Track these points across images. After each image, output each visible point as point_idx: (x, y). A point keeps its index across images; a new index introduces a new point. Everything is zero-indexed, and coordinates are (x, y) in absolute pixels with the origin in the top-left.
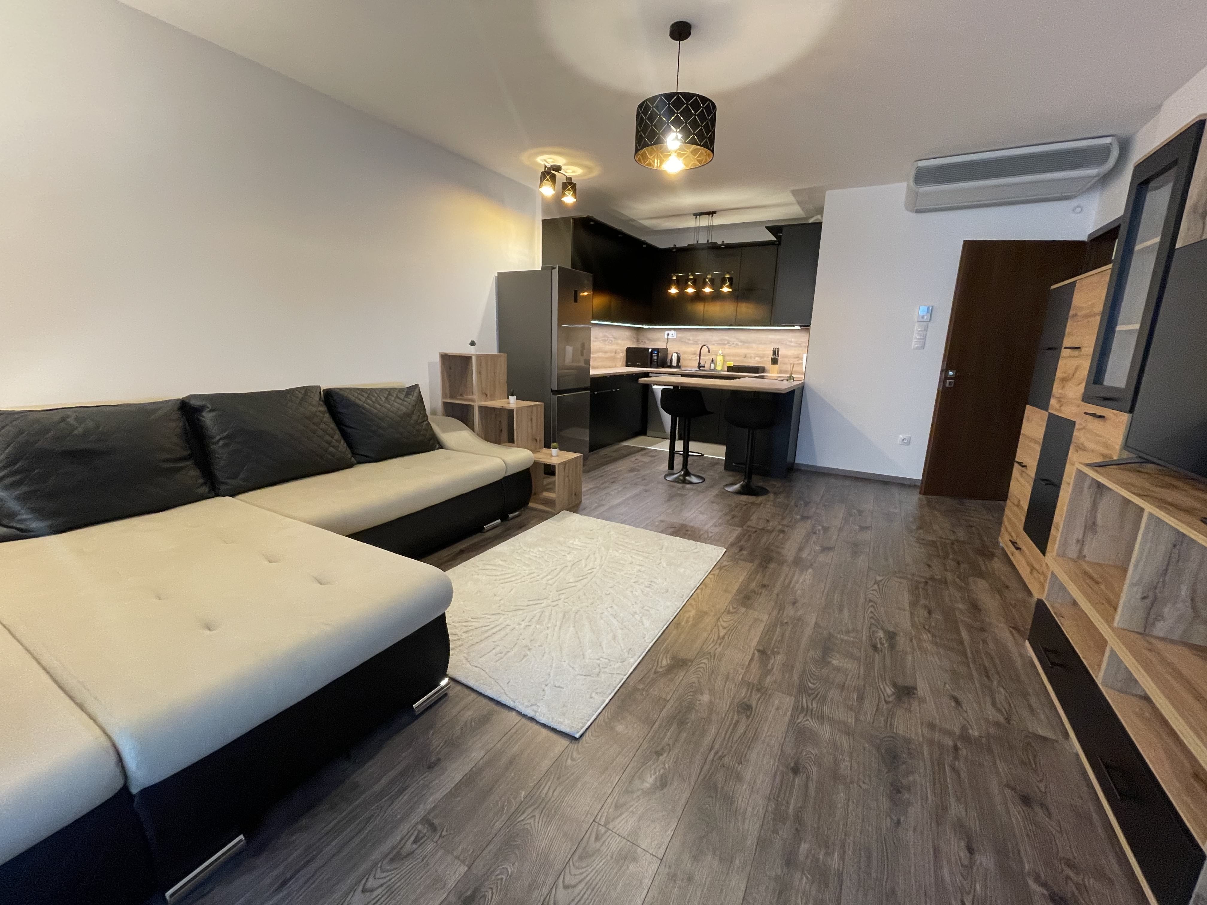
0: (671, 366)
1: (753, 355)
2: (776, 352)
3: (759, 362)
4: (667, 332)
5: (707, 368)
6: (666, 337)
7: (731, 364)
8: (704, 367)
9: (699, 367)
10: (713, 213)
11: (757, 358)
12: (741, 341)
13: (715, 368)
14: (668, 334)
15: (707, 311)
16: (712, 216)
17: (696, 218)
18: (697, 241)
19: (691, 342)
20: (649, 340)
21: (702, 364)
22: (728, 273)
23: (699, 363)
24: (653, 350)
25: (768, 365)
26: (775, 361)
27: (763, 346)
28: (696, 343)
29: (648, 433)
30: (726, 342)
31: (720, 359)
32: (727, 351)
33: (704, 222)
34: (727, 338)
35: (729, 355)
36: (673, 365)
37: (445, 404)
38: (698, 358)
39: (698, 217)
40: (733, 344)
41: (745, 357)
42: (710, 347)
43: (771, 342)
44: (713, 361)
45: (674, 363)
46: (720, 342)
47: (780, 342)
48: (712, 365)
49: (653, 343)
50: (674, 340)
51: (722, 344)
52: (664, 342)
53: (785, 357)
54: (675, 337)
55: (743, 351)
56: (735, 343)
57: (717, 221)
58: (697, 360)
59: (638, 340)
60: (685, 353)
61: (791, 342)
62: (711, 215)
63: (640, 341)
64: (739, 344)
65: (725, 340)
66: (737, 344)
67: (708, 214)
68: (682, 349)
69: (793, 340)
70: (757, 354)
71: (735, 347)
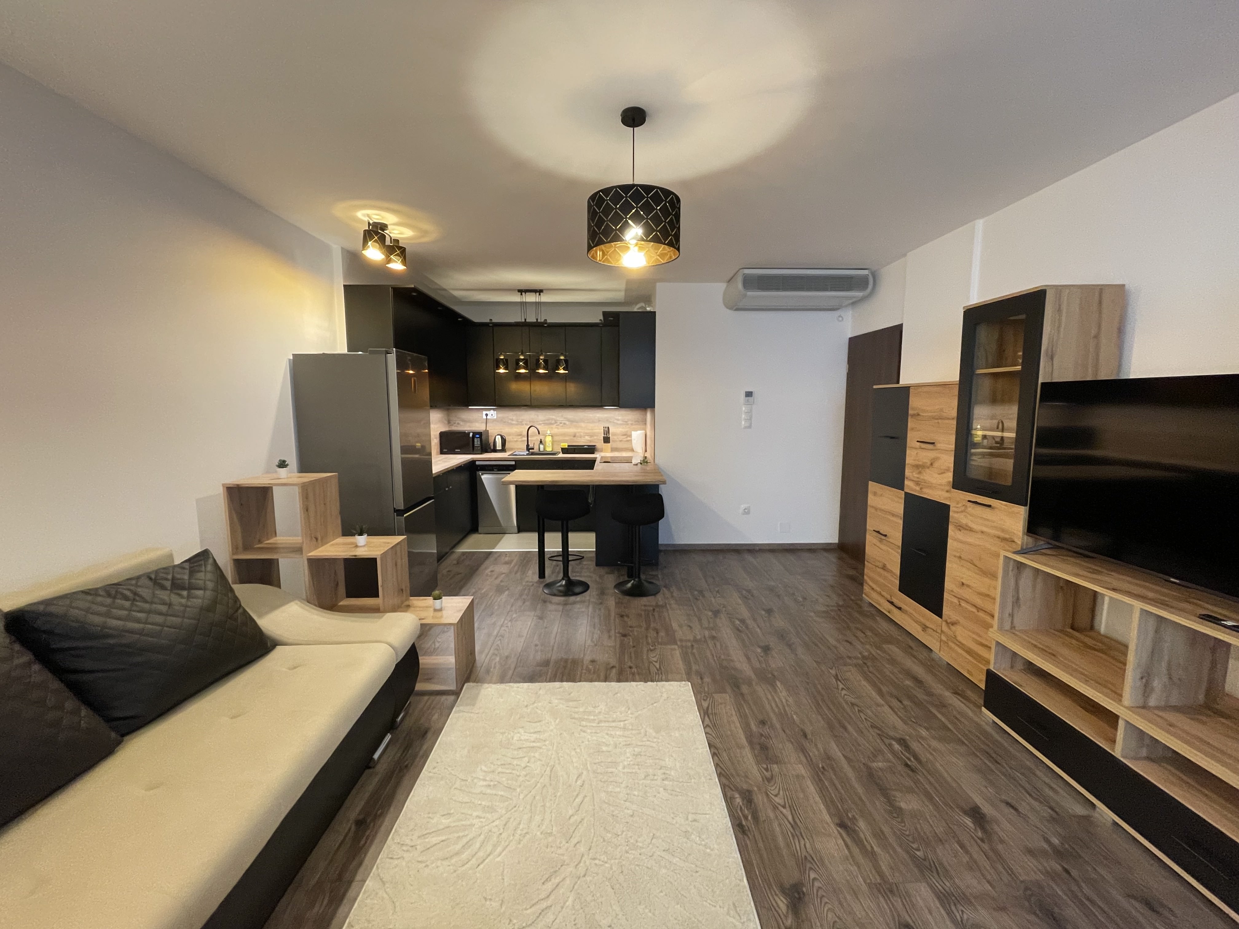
0: (495, 450)
1: (582, 434)
2: (607, 431)
3: (591, 441)
4: (485, 413)
5: (536, 450)
6: (485, 417)
7: (565, 445)
8: (533, 449)
9: (528, 449)
10: (540, 291)
11: (587, 437)
12: (569, 420)
13: (544, 449)
14: (487, 415)
15: (535, 391)
16: (540, 295)
17: (521, 294)
18: (525, 320)
19: (514, 422)
20: (463, 421)
21: (531, 446)
22: (562, 354)
23: (528, 445)
24: (475, 434)
25: (600, 444)
26: (607, 440)
27: (592, 425)
28: (520, 423)
29: (480, 529)
30: (553, 422)
31: (549, 439)
32: (555, 431)
33: (531, 298)
34: (554, 417)
35: (557, 435)
37: (238, 563)
38: (526, 439)
39: (523, 293)
40: (561, 423)
41: (575, 436)
42: (538, 427)
43: (599, 421)
44: (541, 442)
45: (499, 447)
46: (546, 422)
47: (607, 420)
48: (542, 446)
49: (468, 424)
50: (494, 421)
51: (549, 423)
52: (482, 423)
53: (615, 434)
54: (495, 417)
55: (572, 430)
56: (563, 422)
57: (544, 298)
58: (525, 441)
59: (449, 422)
60: (509, 434)
61: (618, 420)
62: (538, 294)
63: (452, 422)
64: (567, 423)
65: (552, 419)
66: (565, 424)
67: (535, 291)
68: (506, 431)
69: (620, 418)
70: (586, 433)
71: (563, 426)
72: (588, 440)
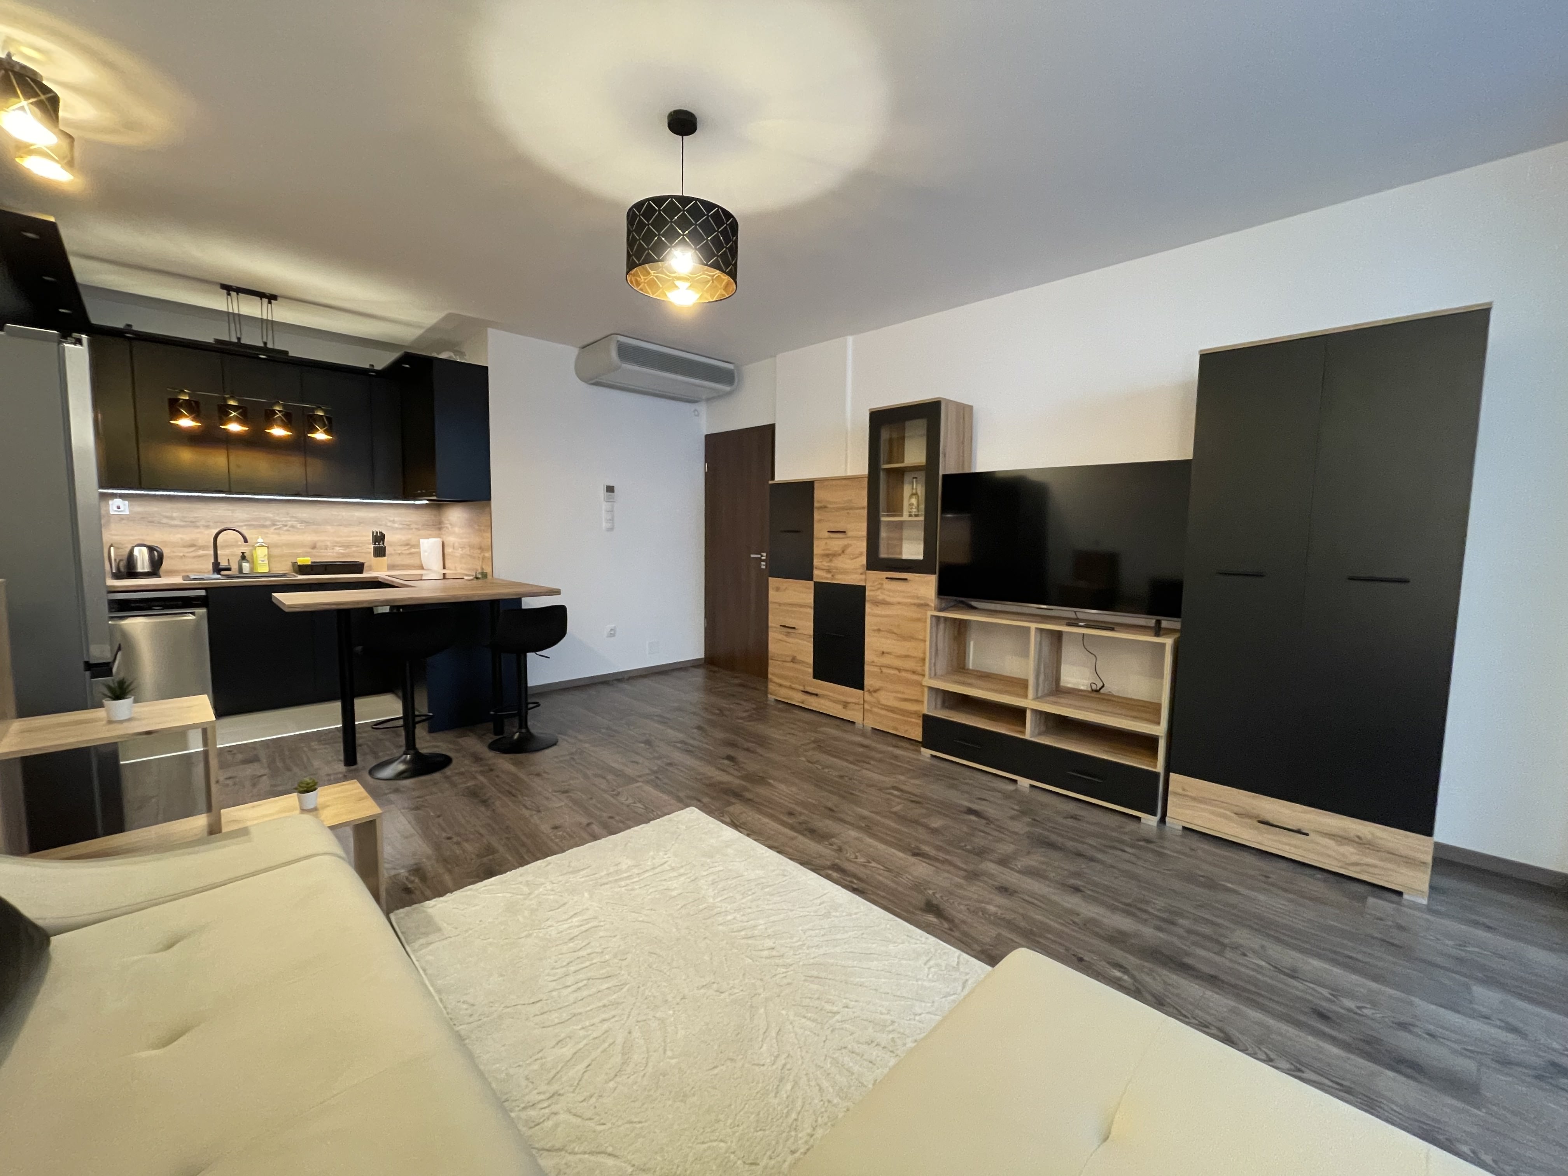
1: (328, 543)
2: (379, 538)
3: (344, 555)
5: (233, 570)
7: (305, 561)
8: (229, 569)
9: (215, 567)
10: (272, 298)
11: (337, 549)
12: (302, 522)
13: (252, 569)
17: (229, 296)
18: (239, 339)
21: (223, 563)
22: (321, 408)
23: (217, 563)
25: (366, 558)
26: (380, 552)
27: (348, 529)
30: (268, 523)
31: (261, 554)
32: (273, 538)
34: (270, 515)
35: (276, 546)
38: (212, 552)
39: (234, 295)
40: (285, 526)
41: (314, 547)
43: (360, 523)
44: (245, 556)
45: (145, 566)
46: (255, 523)
47: (376, 522)
48: (245, 565)
50: (125, 519)
51: (259, 526)
53: (390, 544)
54: (128, 513)
55: (309, 538)
56: (290, 523)
57: (280, 313)
58: (208, 555)
60: (168, 545)
61: (393, 522)
62: (265, 302)
64: (299, 526)
65: (266, 519)
66: (292, 527)
67: (261, 295)
68: (155, 537)
69: (396, 519)
70: (337, 542)
71: (288, 530)
72: (342, 554)
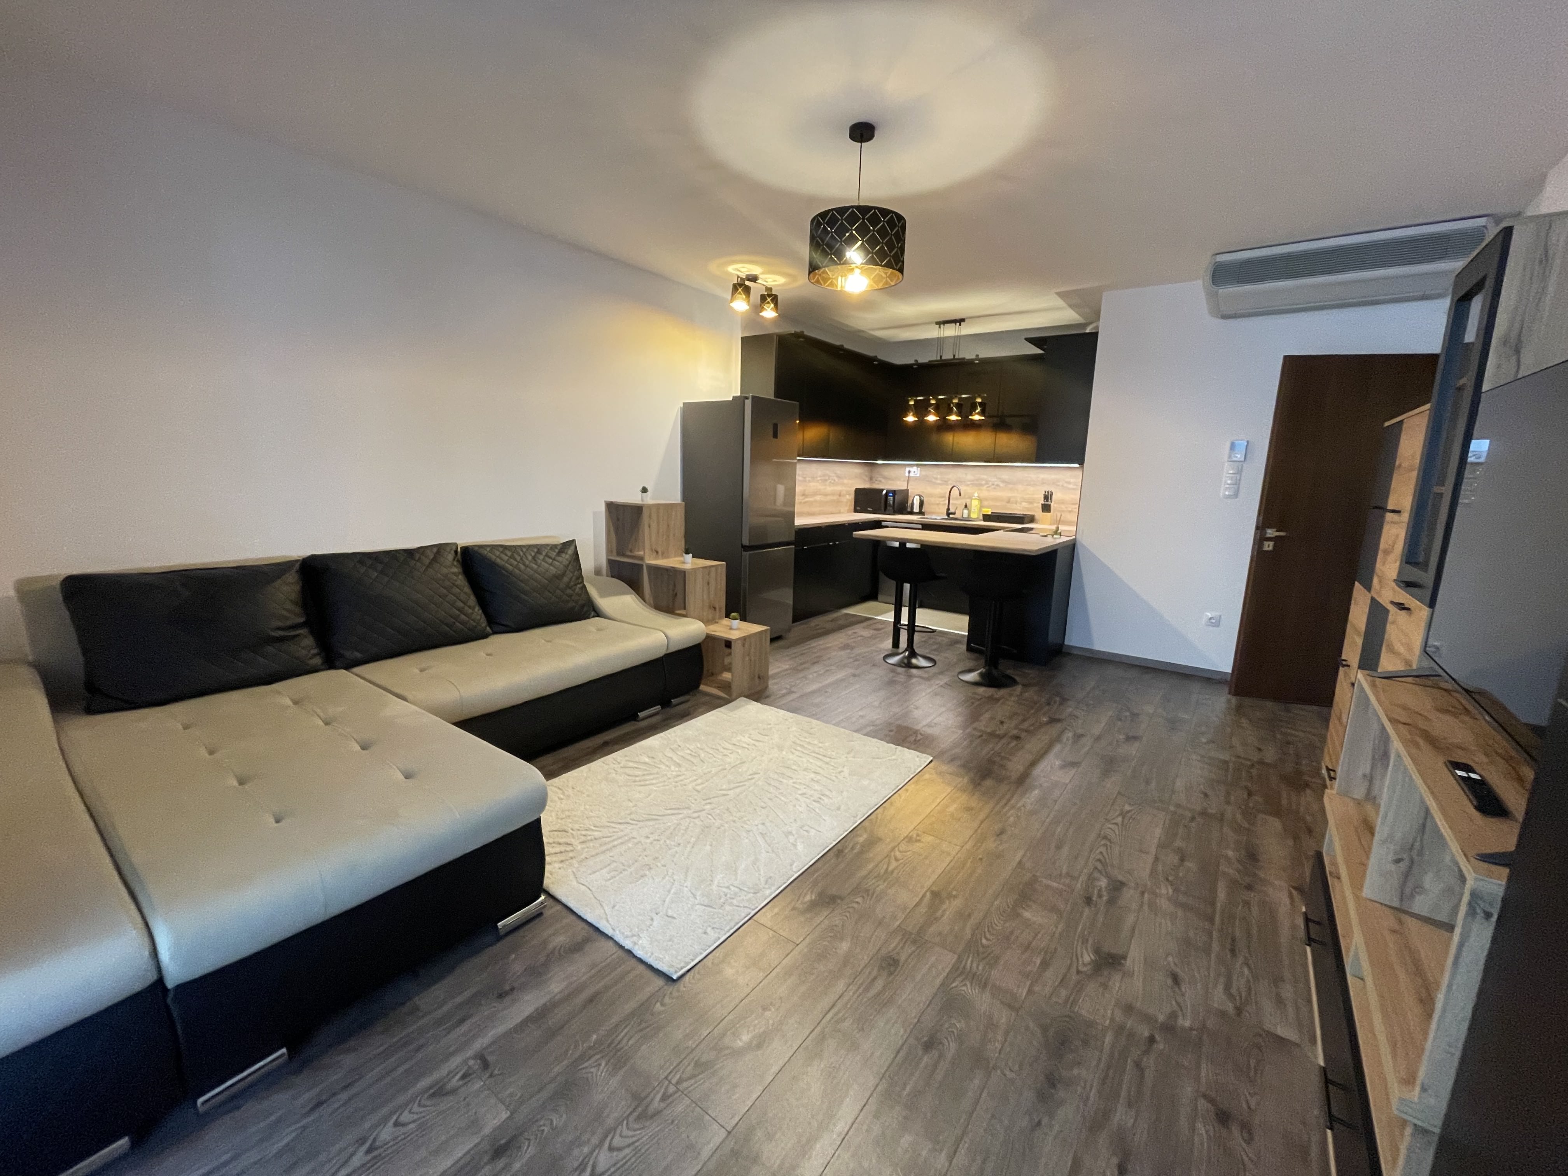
0: (912, 513)
1: (1018, 500)
2: (1048, 497)
3: (1028, 509)
4: (908, 469)
5: (957, 516)
6: (907, 474)
7: (989, 512)
8: (954, 514)
9: (948, 514)
10: (961, 321)
11: (1024, 504)
12: (1003, 481)
13: (969, 515)
14: (909, 472)
15: (958, 443)
16: (960, 325)
17: (940, 327)
18: (941, 357)
19: (939, 482)
20: (885, 478)
21: (952, 510)
22: (979, 396)
23: (948, 509)
24: (888, 492)
25: (1038, 513)
26: (1046, 508)
27: (1032, 489)
28: (946, 482)
29: (880, 597)
30: (984, 482)
31: (975, 503)
32: (985, 494)
33: (950, 331)
34: (985, 477)
35: (986, 499)
36: (915, 511)
37: (610, 562)
38: (947, 501)
39: (942, 326)
40: (993, 485)
41: (1008, 502)
42: (961, 488)
43: (1043, 483)
44: (966, 506)
45: (916, 509)
46: (976, 482)
47: (1055, 483)
48: (966, 512)
49: (890, 482)
50: (916, 479)
51: (978, 485)
52: (904, 481)
53: (1062, 502)
54: (918, 475)
55: (1006, 494)
56: (996, 483)
57: (966, 330)
58: (945, 504)
59: (871, 479)
60: (931, 495)
61: (1069, 483)
62: (958, 324)
63: (874, 479)
64: (1001, 485)
65: (982, 479)
66: (998, 485)
67: (954, 321)
68: (927, 490)
69: (1072, 480)
70: (1023, 499)
71: (995, 488)
72: (1024, 508)
